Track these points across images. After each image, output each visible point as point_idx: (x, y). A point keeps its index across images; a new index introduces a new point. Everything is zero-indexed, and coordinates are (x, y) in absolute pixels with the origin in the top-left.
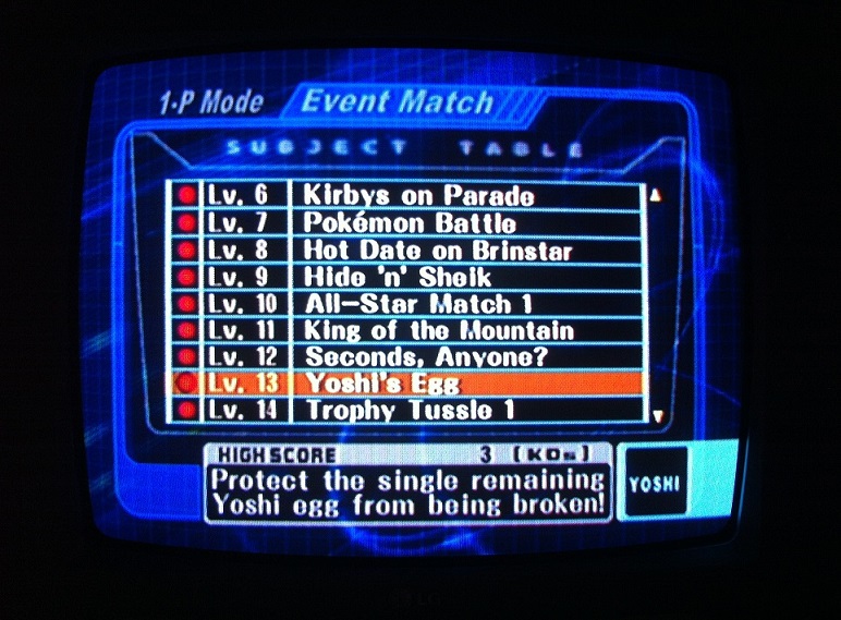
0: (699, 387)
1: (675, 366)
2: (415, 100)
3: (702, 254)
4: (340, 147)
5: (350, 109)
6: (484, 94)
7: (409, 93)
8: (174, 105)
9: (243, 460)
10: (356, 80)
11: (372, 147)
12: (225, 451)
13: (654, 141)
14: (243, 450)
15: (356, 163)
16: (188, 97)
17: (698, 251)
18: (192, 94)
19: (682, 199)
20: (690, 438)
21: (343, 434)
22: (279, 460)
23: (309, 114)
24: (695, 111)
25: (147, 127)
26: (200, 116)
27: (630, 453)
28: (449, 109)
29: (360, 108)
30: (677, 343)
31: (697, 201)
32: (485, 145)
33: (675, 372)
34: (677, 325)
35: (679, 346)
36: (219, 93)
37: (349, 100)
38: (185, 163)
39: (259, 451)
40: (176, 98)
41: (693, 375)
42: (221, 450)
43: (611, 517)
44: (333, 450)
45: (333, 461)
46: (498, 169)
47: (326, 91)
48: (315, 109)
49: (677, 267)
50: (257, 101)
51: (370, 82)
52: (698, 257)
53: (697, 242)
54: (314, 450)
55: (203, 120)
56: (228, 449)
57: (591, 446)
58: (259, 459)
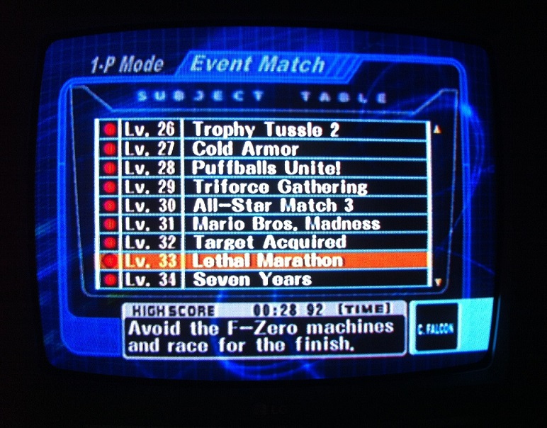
0: (467, 262)
1: (450, 247)
2: (270, 63)
3: (469, 171)
4: (217, 96)
5: (224, 69)
6: (318, 59)
7: (266, 58)
8: (101, 67)
9: (150, 314)
10: (229, 48)
11: (240, 96)
12: (137, 308)
13: (436, 92)
14: (150, 307)
15: (228, 107)
16: (111, 61)
17: (466, 168)
18: (114, 59)
19: (455, 132)
20: (460, 297)
21: (220, 296)
22: (175, 314)
23: (196, 73)
24: (464, 71)
25: (82, 82)
26: (118, 74)
27: (419, 308)
28: (294, 69)
29: (232, 69)
30: (451, 231)
31: (465, 133)
32: (319, 95)
33: (450, 251)
34: (452, 219)
35: (453, 234)
36: (132, 58)
37: (224, 63)
38: (109, 107)
39: (161, 308)
40: (102, 61)
41: (462, 254)
42: (134, 307)
43: (405, 352)
44: (213, 307)
45: (213, 315)
46: (328, 111)
47: (208, 56)
48: (199, 69)
49: (451, 179)
50: (159, 63)
51: (238, 50)
52: (466, 172)
53: (466, 162)
54: (200, 307)
55: (121, 77)
56: (139, 307)
57: (392, 303)
58: (161, 314)
